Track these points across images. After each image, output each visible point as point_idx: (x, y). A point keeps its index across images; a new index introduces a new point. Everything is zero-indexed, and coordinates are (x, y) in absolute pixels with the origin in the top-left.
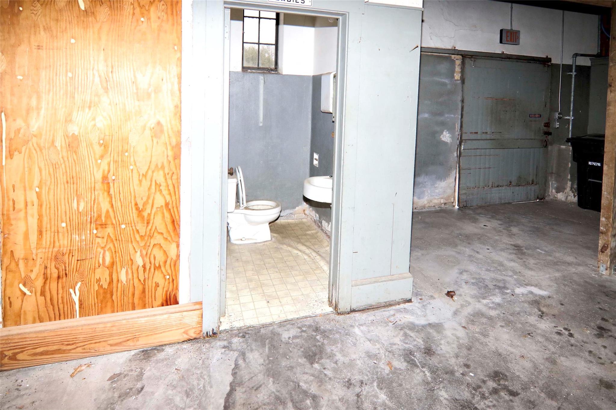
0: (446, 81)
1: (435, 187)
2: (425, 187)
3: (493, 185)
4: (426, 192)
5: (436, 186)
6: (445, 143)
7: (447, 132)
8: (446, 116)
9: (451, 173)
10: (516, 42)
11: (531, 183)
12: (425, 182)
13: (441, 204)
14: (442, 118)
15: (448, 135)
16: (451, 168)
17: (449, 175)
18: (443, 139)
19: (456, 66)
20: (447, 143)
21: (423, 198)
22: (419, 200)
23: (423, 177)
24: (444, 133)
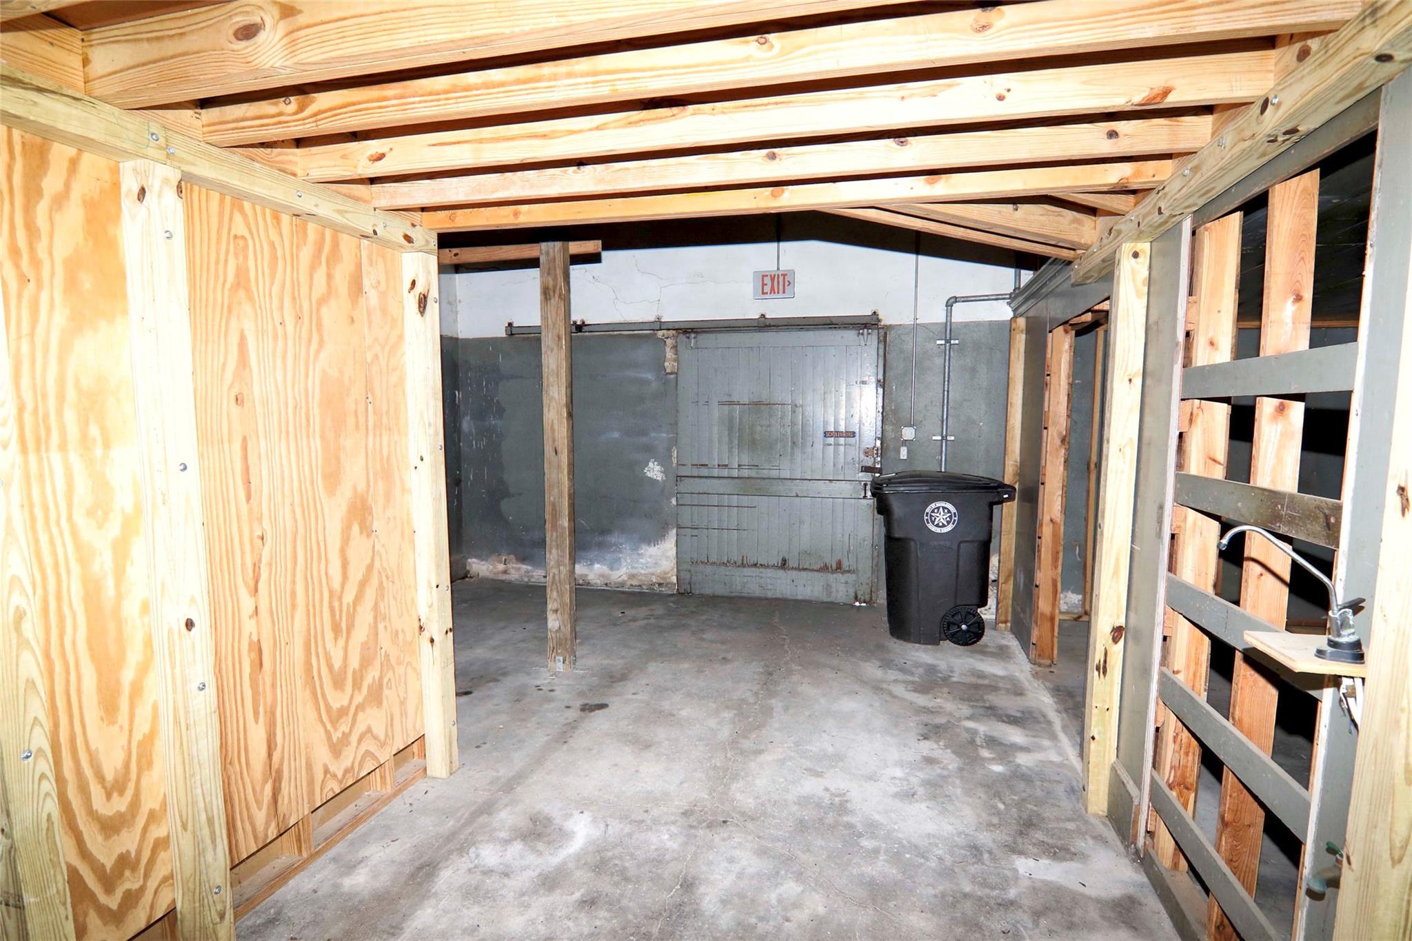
0: (650, 376)
1: (639, 554)
2: (620, 552)
3: (745, 562)
4: (623, 560)
5: (640, 552)
6: (653, 482)
7: (656, 463)
8: (653, 435)
9: (668, 533)
10: (784, 292)
11: (834, 566)
12: (622, 544)
13: (653, 584)
14: (644, 440)
15: (658, 468)
16: (667, 524)
17: (665, 536)
18: (649, 474)
19: (668, 350)
20: (656, 481)
21: (618, 569)
22: (610, 572)
23: (616, 535)
24: (651, 464)
